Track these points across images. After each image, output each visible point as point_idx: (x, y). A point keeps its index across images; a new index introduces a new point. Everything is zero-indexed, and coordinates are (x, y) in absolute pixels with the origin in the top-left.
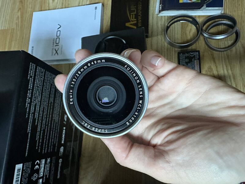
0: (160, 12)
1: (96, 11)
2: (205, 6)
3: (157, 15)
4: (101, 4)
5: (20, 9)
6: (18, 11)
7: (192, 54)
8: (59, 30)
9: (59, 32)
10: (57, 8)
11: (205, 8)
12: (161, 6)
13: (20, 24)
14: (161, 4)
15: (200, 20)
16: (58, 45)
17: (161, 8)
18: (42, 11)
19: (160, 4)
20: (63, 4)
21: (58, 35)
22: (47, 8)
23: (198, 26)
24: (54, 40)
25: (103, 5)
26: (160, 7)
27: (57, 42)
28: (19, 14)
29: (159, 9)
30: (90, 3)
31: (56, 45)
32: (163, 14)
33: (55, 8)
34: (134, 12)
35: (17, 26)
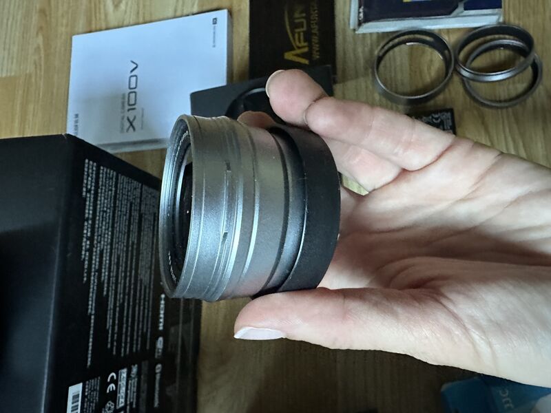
0: (360, 24)
1: (214, 28)
2: (460, 9)
3: (354, 30)
4: (225, 11)
5: (41, 28)
6: (37, 34)
7: (436, 116)
8: (133, 73)
9: (133, 79)
10: (125, 23)
11: (462, 12)
12: (361, 10)
13: (43, 63)
14: (362, 7)
15: (450, 40)
16: (134, 109)
17: (361, 15)
18: (90, 32)
19: (360, 7)
20: (138, 13)
21: (133, 85)
22: (104, 26)
23: (446, 52)
24: (124, 98)
25: (230, 13)
26: (359, 13)
27: (132, 102)
28: (40, 40)
29: (359, 17)
30: (200, 10)
31: (129, 110)
32: (366, 28)
33: (121, 24)
34: (303, 27)
35: (36, 68)
